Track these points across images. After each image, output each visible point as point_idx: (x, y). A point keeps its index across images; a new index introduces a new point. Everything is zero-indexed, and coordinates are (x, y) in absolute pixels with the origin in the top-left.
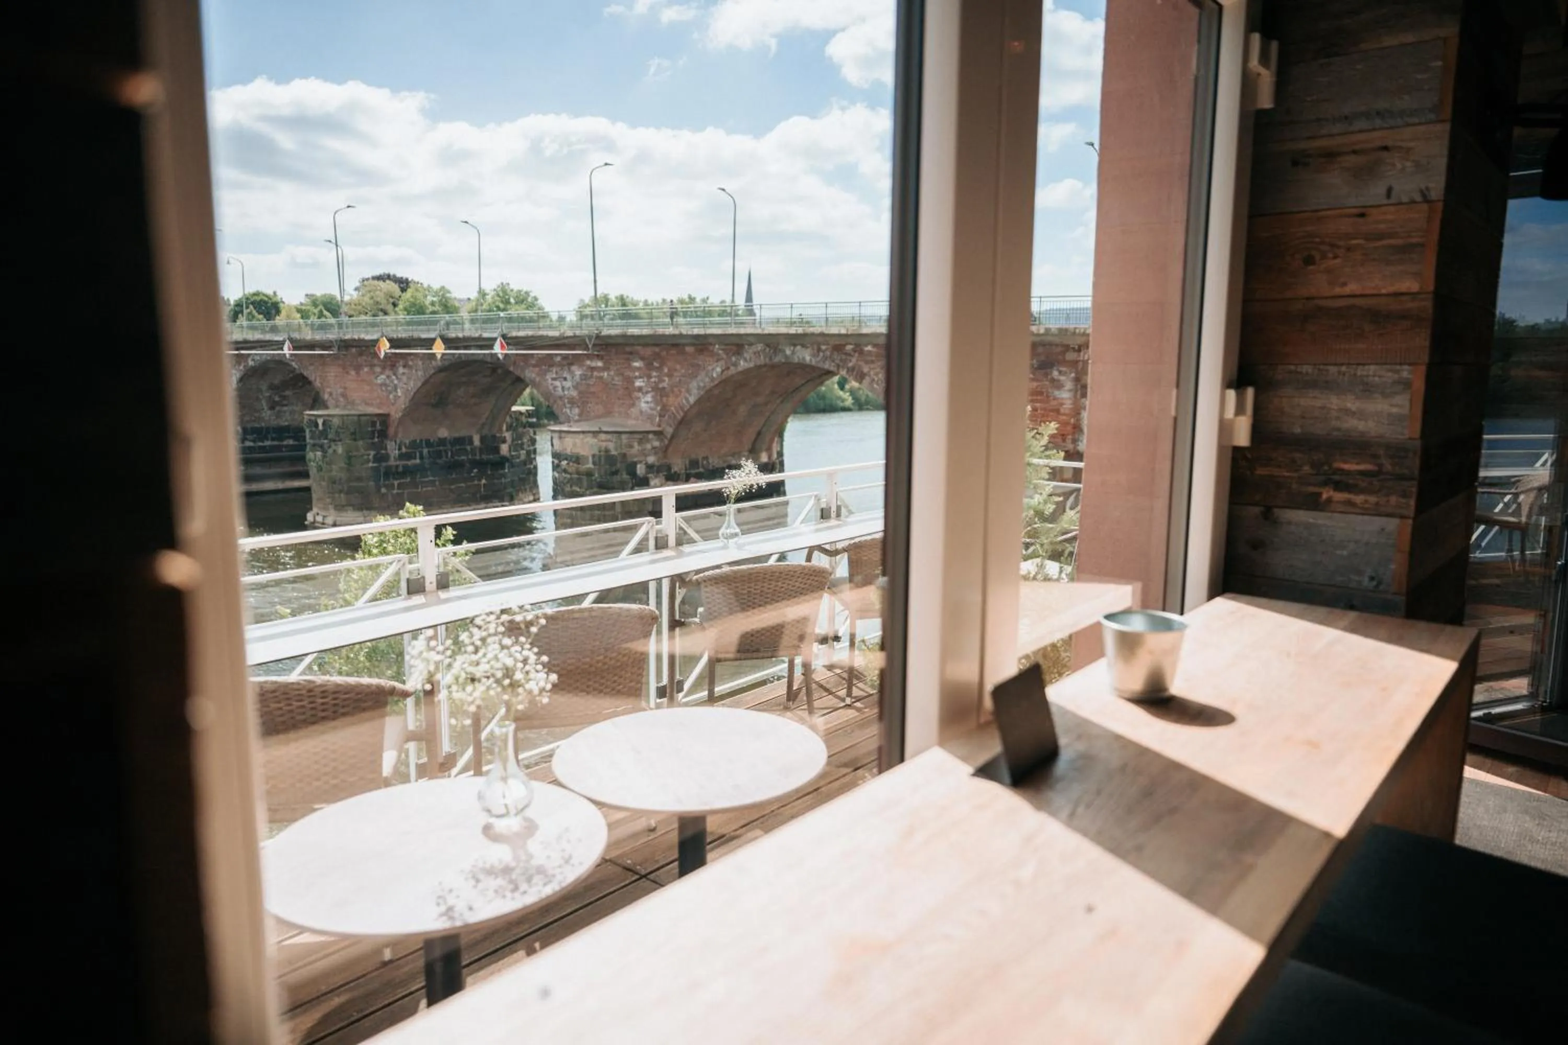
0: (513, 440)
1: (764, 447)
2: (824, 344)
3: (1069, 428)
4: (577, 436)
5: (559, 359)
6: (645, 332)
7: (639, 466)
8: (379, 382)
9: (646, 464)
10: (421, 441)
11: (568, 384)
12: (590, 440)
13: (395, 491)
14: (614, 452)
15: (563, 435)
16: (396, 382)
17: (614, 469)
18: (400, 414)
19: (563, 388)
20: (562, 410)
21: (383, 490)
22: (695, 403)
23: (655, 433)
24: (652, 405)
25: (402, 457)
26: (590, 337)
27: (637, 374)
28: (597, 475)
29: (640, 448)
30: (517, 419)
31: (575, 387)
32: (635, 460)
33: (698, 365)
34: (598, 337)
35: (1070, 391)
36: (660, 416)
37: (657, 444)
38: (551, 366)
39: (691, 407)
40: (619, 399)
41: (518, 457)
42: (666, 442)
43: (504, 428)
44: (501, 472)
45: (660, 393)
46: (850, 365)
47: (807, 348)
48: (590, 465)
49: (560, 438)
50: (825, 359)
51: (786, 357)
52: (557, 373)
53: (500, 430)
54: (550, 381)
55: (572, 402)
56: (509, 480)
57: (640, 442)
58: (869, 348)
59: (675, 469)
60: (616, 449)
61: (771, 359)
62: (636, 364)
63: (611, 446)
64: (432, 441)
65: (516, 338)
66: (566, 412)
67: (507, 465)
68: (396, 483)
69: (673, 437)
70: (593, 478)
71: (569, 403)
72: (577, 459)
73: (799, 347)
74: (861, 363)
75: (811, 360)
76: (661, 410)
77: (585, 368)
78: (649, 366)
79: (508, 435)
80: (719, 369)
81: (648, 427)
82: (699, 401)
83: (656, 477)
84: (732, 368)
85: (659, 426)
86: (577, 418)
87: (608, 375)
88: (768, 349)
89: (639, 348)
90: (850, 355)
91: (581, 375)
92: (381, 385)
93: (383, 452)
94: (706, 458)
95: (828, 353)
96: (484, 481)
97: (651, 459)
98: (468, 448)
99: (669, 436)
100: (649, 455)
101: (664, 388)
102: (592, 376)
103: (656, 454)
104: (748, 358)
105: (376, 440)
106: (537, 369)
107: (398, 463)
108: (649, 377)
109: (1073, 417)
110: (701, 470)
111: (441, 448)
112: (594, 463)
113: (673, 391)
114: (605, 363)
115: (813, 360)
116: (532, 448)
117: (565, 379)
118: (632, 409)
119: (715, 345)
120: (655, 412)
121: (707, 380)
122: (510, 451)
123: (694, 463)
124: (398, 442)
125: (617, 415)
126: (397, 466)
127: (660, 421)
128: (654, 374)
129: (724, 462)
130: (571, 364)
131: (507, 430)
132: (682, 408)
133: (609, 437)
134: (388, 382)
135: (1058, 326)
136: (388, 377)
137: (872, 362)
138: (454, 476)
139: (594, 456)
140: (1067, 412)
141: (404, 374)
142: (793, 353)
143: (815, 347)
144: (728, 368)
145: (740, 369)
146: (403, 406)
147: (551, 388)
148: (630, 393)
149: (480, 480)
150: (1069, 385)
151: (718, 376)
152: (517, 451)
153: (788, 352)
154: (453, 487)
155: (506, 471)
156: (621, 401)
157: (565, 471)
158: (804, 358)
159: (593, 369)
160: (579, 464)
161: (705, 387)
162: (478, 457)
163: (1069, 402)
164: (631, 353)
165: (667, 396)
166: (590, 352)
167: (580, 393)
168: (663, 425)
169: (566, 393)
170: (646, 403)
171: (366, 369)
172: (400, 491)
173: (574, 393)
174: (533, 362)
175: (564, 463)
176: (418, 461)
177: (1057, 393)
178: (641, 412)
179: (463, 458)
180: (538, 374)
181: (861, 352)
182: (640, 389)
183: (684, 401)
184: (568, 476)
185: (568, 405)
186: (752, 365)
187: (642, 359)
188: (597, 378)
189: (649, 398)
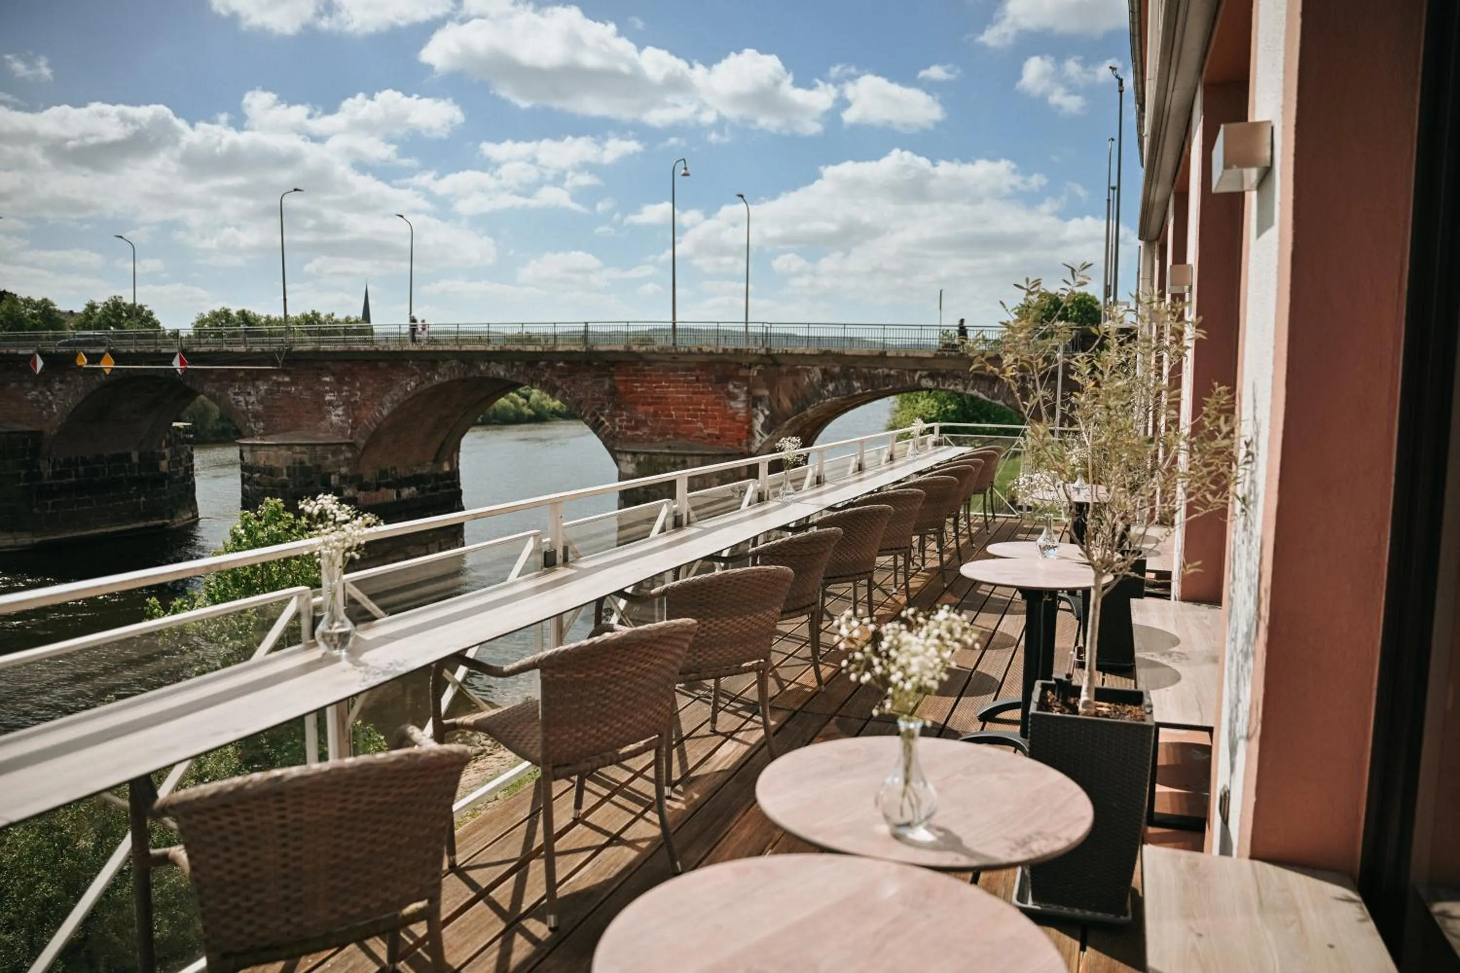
0: (172, 457)
1: (446, 457)
2: (518, 361)
3: (744, 433)
4: (270, 449)
5: (241, 374)
6: (340, 347)
7: (333, 477)
8: (29, 398)
9: (340, 474)
10: (77, 459)
11: (252, 399)
12: (284, 452)
13: (49, 512)
14: (308, 464)
15: (255, 448)
16: (50, 398)
17: (309, 480)
18: (55, 431)
19: (247, 403)
20: (245, 425)
21: (36, 510)
22: (388, 417)
23: (347, 444)
24: (344, 418)
25: (56, 475)
26: (280, 353)
27: (327, 388)
28: (291, 486)
29: (334, 460)
30: (176, 435)
31: (260, 402)
32: (330, 470)
33: (391, 380)
34: (289, 352)
35: (744, 401)
36: (352, 428)
37: (349, 455)
38: (234, 381)
39: (385, 419)
40: (308, 412)
41: (177, 473)
42: (359, 453)
43: (164, 444)
44: (162, 489)
45: (351, 407)
46: (543, 379)
47: (501, 364)
48: (285, 477)
49: (252, 451)
50: (519, 372)
51: (481, 372)
52: (239, 388)
53: (160, 447)
54: (232, 396)
55: (257, 417)
56: (169, 496)
57: (334, 454)
58: (561, 364)
59: (366, 479)
60: (310, 460)
61: (465, 373)
62: (327, 379)
63: (306, 458)
64: (88, 458)
65: (197, 353)
66: (250, 427)
67: (166, 482)
68: (50, 502)
69: (365, 448)
70: (288, 490)
71: (252, 417)
72: (271, 471)
73: (493, 363)
74: (554, 378)
75: (505, 375)
76: (353, 422)
77: (270, 383)
78: (340, 381)
79: (167, 452)
80: (413, 384)
81: (339, 439)
82: (392, 414)
83: (349, 487)
84: (426, 382)
85: (351, 438)
86: (262, 431)
87: (296, 389)
88: (462, 365)
89: (329, 363)
90: (542, 370)
91: (266, 390)
92: (32, 401)
93: (35, 470)
94: (394, 468)
95: (522, 369)
96: (143, 499)
97: (344, 470)
98: (127, 465)
99: (361, 447)
100: (343, 466)
101: (356, 402)
102: (278, 391)
103: (348, 465)
104: (443, 373)
105: (28, 458)
106: (217, 384)
107: (52, 482)
108: (340, 391)
109: (747, 423)
110: (390, 480)
111: (97, 465)
112: (288, 475)
113: (365, 405)
114: (292, 379)
115: (508, 375)
116: (189, 464)
117: (249, 394)
118: (323, 423)
119: (408, 361)
120: (346, 425)
121: (401, 393)
122: (169, 468)
123: (384, 473)
124: (52, 460)
125: (306, 428)
126: (51, 485)
127: (351, 433)
128: (346, 388)
129: (410, 472)
130: (257, 379)
131: (166, 447)
132: (374, 421)
133: (304, 449)
134: (40, 398)
135: (733, 347)
136: (41, 393)
137: (564, 377)
138: (111, 494)
139: (288, 468)
140: (742, 419)
141: (60, 389)
142: (488, 368)
143: (510, 363)
144: (423, 383)
145: (434, 383)
146: (59, 423)
147: (233, 402)
148: (320, 407)
149: (139, 497)
150: (743, 397)
151: (412, 389)
152: (176, 467)
153: (482, 368)
154: (111, 505)
155: (166, 487)
156: (310, 415)
157: (258, 484)
158: (498, 373)
159: (279, 384)
160: (272, 476)
161: (398, 400)
162: (136, 475)
163: (743, 411)
164: (321, 369)
165: (360, 409)
166: (280, 367)
167: (265, 407)
168: (356, 437)
169: (250, 407)
170: (336, 416)
171: (13, 385)
172: (54, 511)
173: (260, 408)
174: (213, 377)
175: (257, 475)
176: (73, 479)
177: (732, 403)
178: (332, 424)
179: (121, 475)
180: (218, 389)
181: (554, 368)
182: (330, 403)
183: (377, 414)
184: (262, 488)
185: (252, 420)
186: (447, 379)
187: (333, 374)
188: (283, 392)
189: (340, 411)
